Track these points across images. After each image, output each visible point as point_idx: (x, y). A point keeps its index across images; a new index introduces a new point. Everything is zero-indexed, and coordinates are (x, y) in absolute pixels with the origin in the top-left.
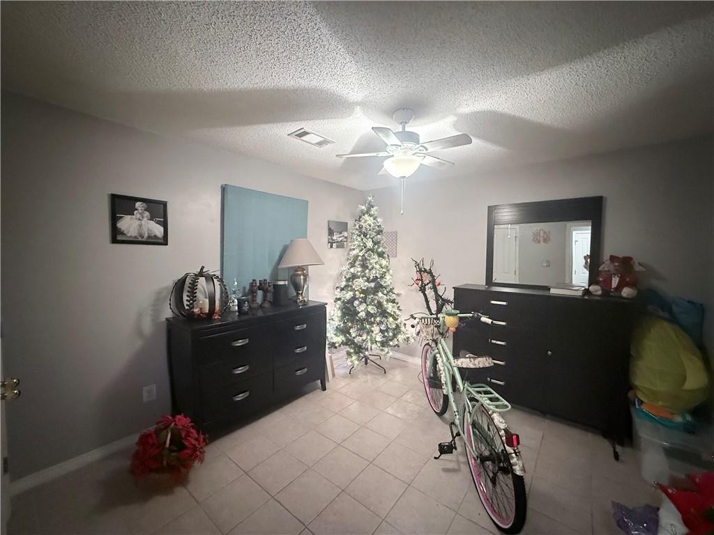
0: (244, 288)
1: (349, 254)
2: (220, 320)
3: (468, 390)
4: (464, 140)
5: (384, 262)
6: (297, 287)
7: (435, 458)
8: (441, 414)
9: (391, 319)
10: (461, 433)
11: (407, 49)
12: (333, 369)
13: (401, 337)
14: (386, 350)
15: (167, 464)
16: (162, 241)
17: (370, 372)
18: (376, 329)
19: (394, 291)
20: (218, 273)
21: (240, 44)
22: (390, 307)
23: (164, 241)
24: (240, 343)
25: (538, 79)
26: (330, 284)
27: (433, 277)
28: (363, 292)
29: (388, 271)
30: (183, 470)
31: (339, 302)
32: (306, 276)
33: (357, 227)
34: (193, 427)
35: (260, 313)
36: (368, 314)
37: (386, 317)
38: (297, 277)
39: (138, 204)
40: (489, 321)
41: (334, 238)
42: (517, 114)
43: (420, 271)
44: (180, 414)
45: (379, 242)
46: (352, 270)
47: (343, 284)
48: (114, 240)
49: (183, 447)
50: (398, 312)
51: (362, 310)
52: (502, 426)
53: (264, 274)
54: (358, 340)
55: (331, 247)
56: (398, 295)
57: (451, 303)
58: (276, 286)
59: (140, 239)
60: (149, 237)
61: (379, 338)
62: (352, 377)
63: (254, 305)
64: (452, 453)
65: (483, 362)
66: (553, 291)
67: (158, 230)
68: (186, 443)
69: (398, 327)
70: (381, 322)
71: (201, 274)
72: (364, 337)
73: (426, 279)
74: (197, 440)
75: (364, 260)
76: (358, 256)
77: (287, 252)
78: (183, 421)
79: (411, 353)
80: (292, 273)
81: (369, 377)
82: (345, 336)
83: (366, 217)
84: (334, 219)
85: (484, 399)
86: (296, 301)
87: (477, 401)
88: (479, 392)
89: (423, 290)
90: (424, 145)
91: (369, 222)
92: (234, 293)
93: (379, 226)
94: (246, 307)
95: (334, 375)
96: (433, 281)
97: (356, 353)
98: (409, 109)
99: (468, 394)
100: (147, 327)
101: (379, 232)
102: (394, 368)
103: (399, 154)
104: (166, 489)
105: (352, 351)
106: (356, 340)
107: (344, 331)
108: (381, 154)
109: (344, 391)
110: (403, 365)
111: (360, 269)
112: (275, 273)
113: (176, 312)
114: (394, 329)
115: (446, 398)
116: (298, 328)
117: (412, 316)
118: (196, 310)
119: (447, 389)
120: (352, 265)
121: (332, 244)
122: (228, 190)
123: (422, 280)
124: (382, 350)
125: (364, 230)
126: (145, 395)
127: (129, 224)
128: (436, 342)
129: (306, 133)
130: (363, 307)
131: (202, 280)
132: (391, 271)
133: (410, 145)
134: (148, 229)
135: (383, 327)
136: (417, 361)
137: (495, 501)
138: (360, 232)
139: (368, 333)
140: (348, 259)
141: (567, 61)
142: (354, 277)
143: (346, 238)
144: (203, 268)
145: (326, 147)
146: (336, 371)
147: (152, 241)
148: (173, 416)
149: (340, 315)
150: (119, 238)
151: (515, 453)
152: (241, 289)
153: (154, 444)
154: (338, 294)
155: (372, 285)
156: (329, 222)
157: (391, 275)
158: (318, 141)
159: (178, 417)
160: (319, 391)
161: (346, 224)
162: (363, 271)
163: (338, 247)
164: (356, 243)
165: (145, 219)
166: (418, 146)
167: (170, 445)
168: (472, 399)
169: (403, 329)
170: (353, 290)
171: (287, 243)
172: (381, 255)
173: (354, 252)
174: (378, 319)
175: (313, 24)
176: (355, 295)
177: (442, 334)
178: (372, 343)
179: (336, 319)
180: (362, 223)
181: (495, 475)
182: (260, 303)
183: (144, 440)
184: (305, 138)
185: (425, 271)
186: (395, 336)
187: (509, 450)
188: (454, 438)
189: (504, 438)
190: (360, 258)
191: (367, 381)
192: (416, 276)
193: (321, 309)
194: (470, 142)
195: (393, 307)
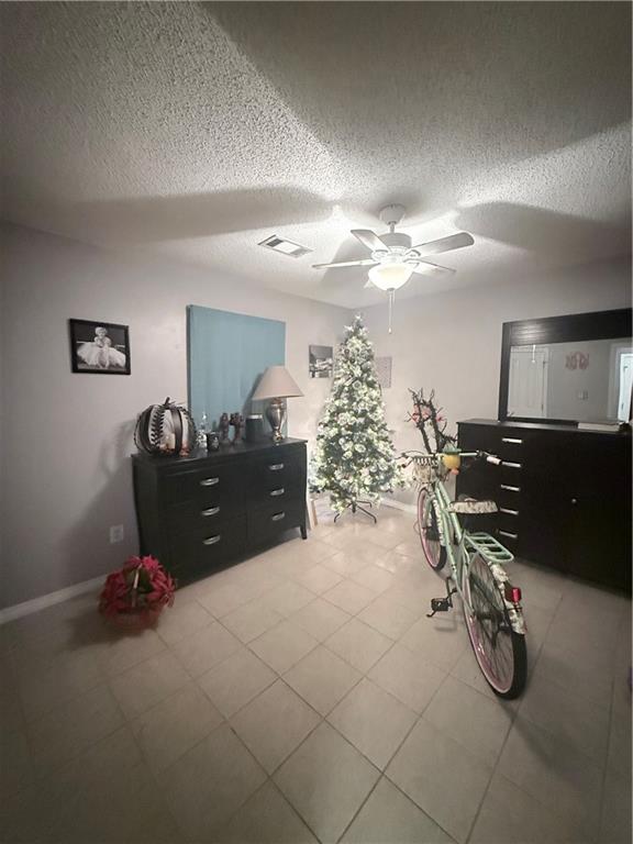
0: (214, 423)
1: (333, 384)
2: (188, 457)
3: (466, 540)
4: (463, 240)
5: (374, 393)
6: (274, 422)
7: (429, 616)
8: (438, 569)
9: (382, 460)
10: (459, 589)
11: (390, 132)
12: (315, 516)
13: (394, 481)
14: (376, 495)
15: (137, 605)
16: (124, 370)
17: (358, 521)
18: (365, 471)
19: (387, 427)
20: (185, 406)
21: (197, 141)
22: (381, 446)
23: (126, 370)
24: (209, 482)
25: (559, 158)
26: (312, 420)
27: (433, 410)
28: (350, 428)
29: (380, 403)
30: (151, 611)
31: (322, 440)
32: (283, 410)
33: (343, 352)
34: (161, 569)
35: (232, 451)
36: (355, 453)
37: (377, 458)
38: (273, 411)
39: (98, 330)
40: (497, 461)
41: (317, 366)
42: (535, 204)
43: (418, 404)
44: (148, 555)
45: (369, 370)
46: (337, 403)
47: (327, 419)
48: (75, 370)
49: (151, 590)
50: (391, 452)
51: (348, 449)
52: (502, 579)
53: (236, 406)
54: (343, 483)
55: (313, 376)
56: (392, 432)
57: (454, 440)
58: (249, 421)
59: (101, 368)
60: (111, 365)
61: (367, 482)
62: (337, 525)
63: (226, 442)
64: (446, 610)
65: (486, 507)
66: (581, 427)
67: (120, 358)
68: (155, 586)
69: (390, 469)
70: (371, 464)
71: (166, 406)
72: (351, 480)
73: (425, 413)
74: (166, 583)
75: (351, 391)
76: (344, 387)
77: (262, 382)
78: (150, 563)
79: (406, 500)
80: (267, 405)
81: (357, 526)
82: (329, 479)
83: (354, 340)
84: (317, 343)
85: (483, 550)
86: (272, 439)
87: (475, 551)
88: (478, 542)
89: (421, 426)
90: (416, 249)
91: (358, 346)
92: (203, 428)
93: (369, 351)
94: (216, 443)
95: (316, 523)
96: (433, 417)
97: (341, 498)
98: (397, 206)
99: (466, 545)
100: (112, 463)
101: (370, 358)
102: (386, 516)
103: (386, 260)
104: (136, 631)
105: (337, 495)
106: (341, 484)
107: (328, 473)
108: (365, 263)
109: (327, 540)
110: (396, 514)
111: (346, 402)
112: (249, 407)
113: (142, 448)
114: (386, 472)
115: (443, 549)
116: (274, 468)
117: (404, 455)
118: (162, 446)
119: (445, 540)
120: (337, 397)
121: (314, 373)
122: (194, 311)
123: (420, 415)
124: (371, 495)
125: (350, 355)
126: (112, 534)
127: (90, 352)
128: (433, 485)
129: (278, 242)
130: (349, 446)
131: (168, 413)
132: (383, 404)
133: (399, 249)
134: (110, 357)
135: (373, 469)
136: (413, 510)
137: (494, 664)
138: (347, 358)
139: (355, 476)
140: (332, 390)
141: (595, 132)
142: (339, 410)
143: (331, 365)
144: (168, 399)
145: (304, 258)
146: (318, 519)
147: (113, 370)
148: (141, 558)
149: (323, 454)
150: (80, 366)
151: (516, 609)
152: (211, 424)
153: (121, 585)
154: (321, 431)
155: (361, 420)
156: (310, 347)
157: (384, 409)
158: (293, 250)
159: (146, 558)
160: (299, 540)
161: (331, 349)
162: (350, 405)
163: (321, 376)
164: (342, 370)
165: (106, 346)
166: (409, 250)
167: (138, 585)
168: (471, 550)
169: (397, 471)
170: (338, 426)
171: (262, 371)
172: (371, 385)
173: (340, 382)
174: (367, 459)
175: (277, 110)
176: (340, 432)
177: (440, 477)
178: (360, 487)
179: (319, 459)
180: (348, 347)
181: (495, 635)
182: (231, 439)
183: (112, 579)
184: (278, 247)
185: (425, 403)
186: (387, 479)
187: (509, 605)
188: (450, 594)
189: (503, 592)
190: (346, 389)
191: (354, 530)
192: (413, 409)
193: (301, 447)
194: (472, 242)
195: (385, 446)
